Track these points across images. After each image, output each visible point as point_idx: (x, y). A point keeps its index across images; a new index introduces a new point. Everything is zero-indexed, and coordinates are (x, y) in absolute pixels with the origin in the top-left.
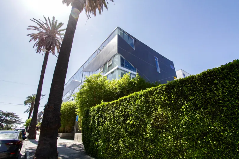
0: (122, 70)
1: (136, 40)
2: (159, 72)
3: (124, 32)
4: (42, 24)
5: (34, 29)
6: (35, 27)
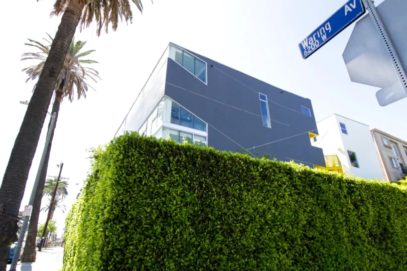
0: (171, 129)
1: (212, 64)
2: (269, 126)
3: (184, 50)
4: (45, 47)
5: (33, 57)
6: (34, 54)
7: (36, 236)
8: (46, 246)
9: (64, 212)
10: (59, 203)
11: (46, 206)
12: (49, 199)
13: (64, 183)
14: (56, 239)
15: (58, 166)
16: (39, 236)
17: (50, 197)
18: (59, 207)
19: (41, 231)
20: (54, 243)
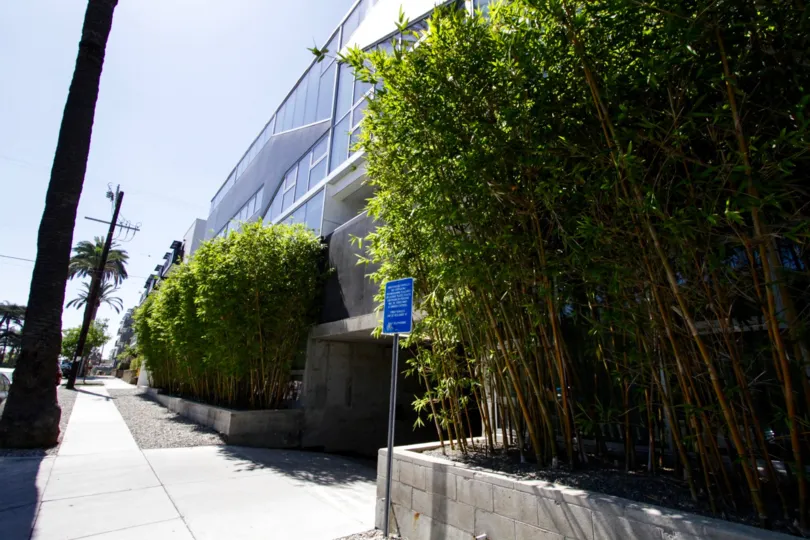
7: (60, 353)
8: (83, 376)
9: (118, 311)
10: (109, 294)
11: (79, 297)
12: (86, 284)
13: (120, 252)
14: (100, 361)
15: (110, 195)
16: (67, 354)
17: (88, 279)
18: (107, 301)
19: (69, 345)
20: (98, 369)
